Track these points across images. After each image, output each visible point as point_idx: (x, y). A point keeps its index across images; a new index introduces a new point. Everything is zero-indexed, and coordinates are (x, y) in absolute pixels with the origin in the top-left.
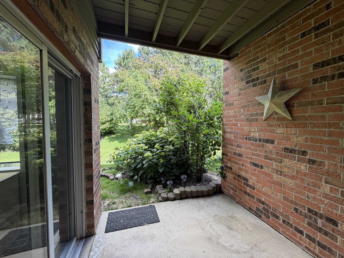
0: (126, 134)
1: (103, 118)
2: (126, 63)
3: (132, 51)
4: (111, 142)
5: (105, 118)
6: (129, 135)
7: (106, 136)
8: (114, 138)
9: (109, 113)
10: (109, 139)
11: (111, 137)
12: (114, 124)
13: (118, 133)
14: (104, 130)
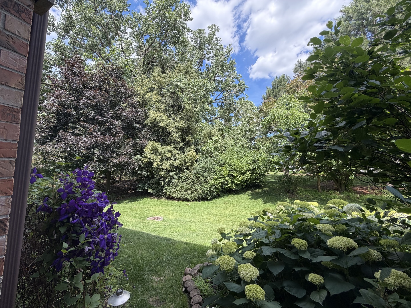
0: (277, 190)
1: (243, 167)
2: (276, 94)
3: (285, 76)
4: (254, 200)
5: (246, 167)
6: (280, 191)
7: (249, 190)
8: (258, 193)
9: (251, 160)
10: (252, 195)
11: (255, 192)
12: (259, 174)
13: (265, 186)
14: (245, 183)
